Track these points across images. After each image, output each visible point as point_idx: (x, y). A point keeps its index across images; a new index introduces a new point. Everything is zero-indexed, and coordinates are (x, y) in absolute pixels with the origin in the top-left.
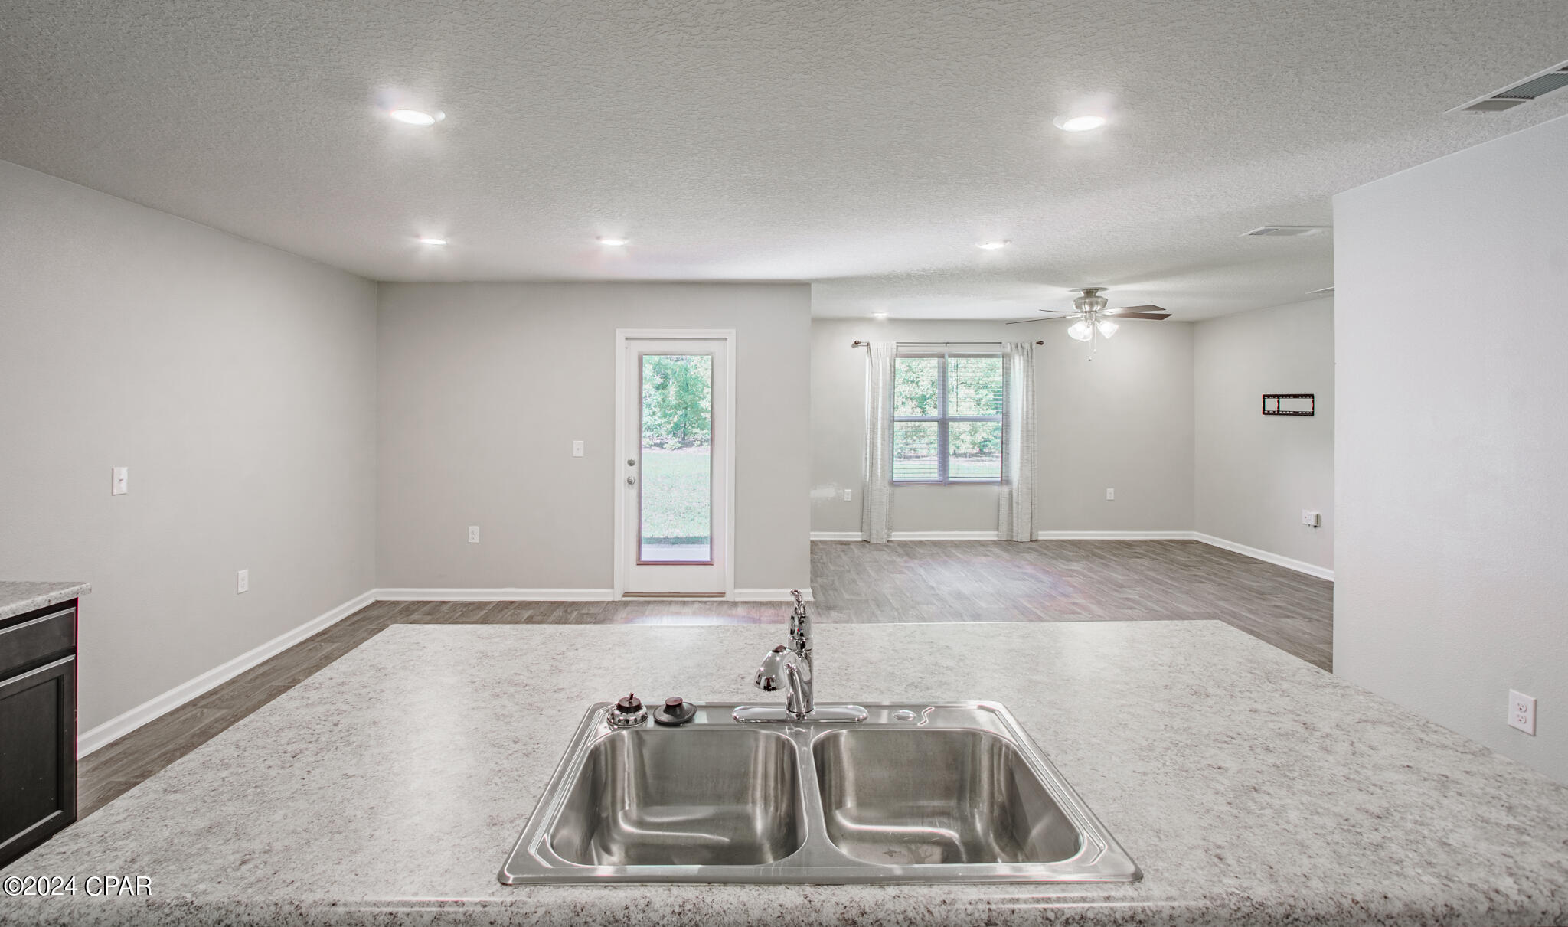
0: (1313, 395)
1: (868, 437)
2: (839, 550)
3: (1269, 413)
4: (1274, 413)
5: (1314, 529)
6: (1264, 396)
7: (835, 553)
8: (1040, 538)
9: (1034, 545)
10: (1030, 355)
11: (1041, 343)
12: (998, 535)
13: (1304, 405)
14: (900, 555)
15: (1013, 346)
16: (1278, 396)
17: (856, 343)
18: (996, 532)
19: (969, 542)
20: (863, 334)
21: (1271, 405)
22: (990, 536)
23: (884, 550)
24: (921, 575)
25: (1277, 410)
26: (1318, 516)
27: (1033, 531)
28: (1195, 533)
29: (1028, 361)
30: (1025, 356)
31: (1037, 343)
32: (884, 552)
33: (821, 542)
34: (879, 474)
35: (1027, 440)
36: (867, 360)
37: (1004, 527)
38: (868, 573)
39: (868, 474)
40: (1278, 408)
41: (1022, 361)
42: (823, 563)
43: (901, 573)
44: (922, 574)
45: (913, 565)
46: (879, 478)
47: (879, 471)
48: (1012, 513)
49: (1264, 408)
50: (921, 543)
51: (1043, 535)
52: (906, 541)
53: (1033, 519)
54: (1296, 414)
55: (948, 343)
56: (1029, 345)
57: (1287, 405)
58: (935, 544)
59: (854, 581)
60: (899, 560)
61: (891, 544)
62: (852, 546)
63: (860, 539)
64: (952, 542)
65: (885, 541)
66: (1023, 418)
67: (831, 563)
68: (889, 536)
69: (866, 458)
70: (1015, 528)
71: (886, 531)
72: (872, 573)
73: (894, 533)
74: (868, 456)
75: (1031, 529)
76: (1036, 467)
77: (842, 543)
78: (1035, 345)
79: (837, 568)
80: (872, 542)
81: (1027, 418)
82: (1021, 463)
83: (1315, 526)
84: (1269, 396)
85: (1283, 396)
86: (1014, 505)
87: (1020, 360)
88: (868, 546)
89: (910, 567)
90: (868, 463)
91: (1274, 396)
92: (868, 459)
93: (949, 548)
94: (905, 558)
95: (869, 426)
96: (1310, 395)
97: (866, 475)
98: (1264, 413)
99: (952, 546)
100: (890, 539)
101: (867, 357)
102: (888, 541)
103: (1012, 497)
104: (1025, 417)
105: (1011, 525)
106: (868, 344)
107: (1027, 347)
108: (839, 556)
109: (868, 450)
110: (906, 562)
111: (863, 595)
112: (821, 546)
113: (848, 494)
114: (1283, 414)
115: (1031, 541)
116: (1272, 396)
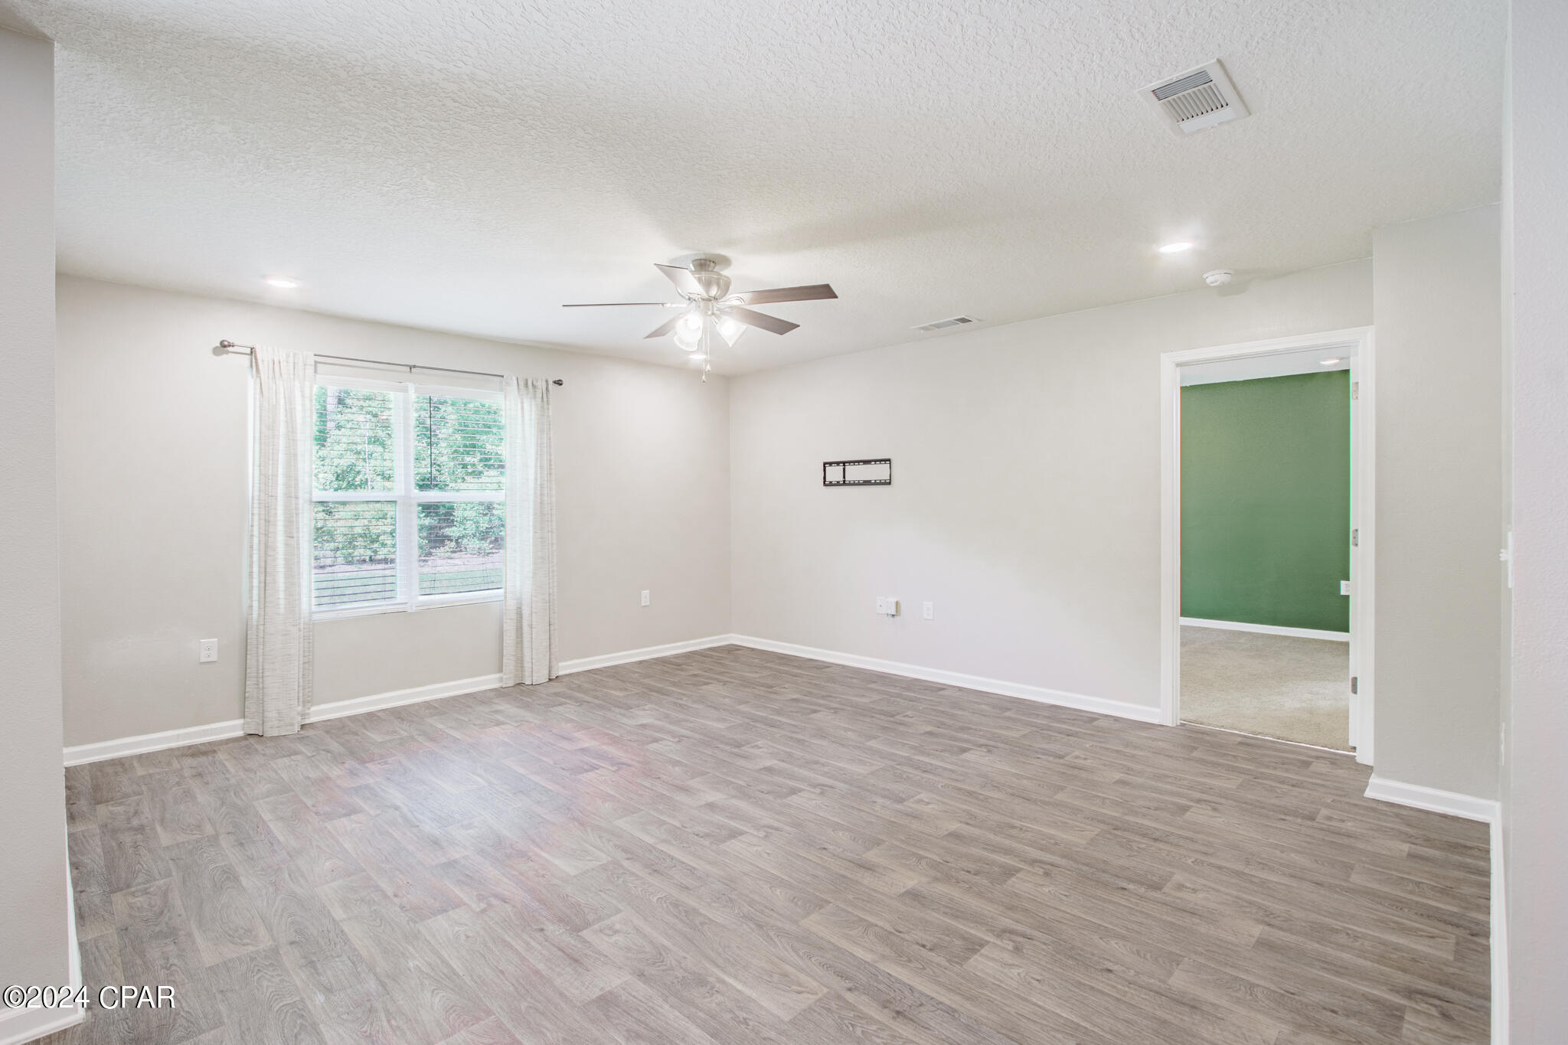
0: (889, 460)
1: (256, 533)
2: (187, 773)
3: (831, 484)
4: (838, 484)
5: (891, 618)
6: (825, 464)
7: (178, 784)
8: (561, 673)
9: (556, 687)
10: (545, 399)
11: (559, 383)
12: (501, 680)
13: (879, 472)
14: (337, 760)
15: (522, 384)
16: (844, 463)
17: (224, 345)
18: (498, 675)
19: (455, 698)
20: (240, 329)
21: (834, 474)
22: (488, 682)
23: (296, 753)
24: (397, 808)
25: (842, 479)
26: (897, 603)
27: (553, 664)
28: (733, 635)
29: (542, 407)
30: (539, 400)
31: (555, 382)
32: (299, 757)
33: (140, 757)
34: (282, 602)
35: (542, 529)
36: (251, 383)
37: (509, 663)
38: (269, 832)
39: (255, 604)
40: (844, 477)
41: (534, 408)
42: (141, 829)
43: (352, 811)
44: (399, 803)
45: (371, 781)
46: (282, 611)
47: (282, 595)
48: (522, 642)
49: (825, 478)
50: (370, 716)
51: (565, 668)
52: (340, 720)
53: (552, 646)
54: (867, 483)
55: (414, 367)
56: (544, 383)
57: (854, 473)
58: (399, 714)
59: (230, 876)
60: (335, 772)
61: (310, 733)
62: (221, 756)
63: (240, 733)
64: (427, 705)
65: (297, 728)
66: (535, 493)
67: (162, 821)
68: (303, 715)
69: (251, 574)
70: (527, 665)
71: (300, 708)
72: (277, 829)
73: (313, 709)
74: (255, 569)
75: (550, 662)
76: (555, 568)
77: (195, 752)
78: (552, 386)
79: (181, 838)
80: (267, 735)
81: (542, 495)
82: (535, 564)
83: (893, 615)
84: (831, 464)
85: (849, 462)
86: (526, 629)
87: (531, 405)
88: (259, 747)
89: (367, 787)
90: (256, 582)
91: (838, 463)
92: (255, 575)
93: (429, 720)
94: (350, 763)
95: (256, 511)
96: (885, 460)
97: (251, 607)
98: (825, 484)
99: (431, 715)
100: (307, 721)
101: (249, 377)
102: (303, 726)
103: (521, 617)
104: (539, 492)
105: (520, 661)
106: (252, 351)
107: (541, 385)
108: (188, 794)
109: (255, 558)
110: (352, 773)
111: (262, 931)
112: (140, 771)
113: (208, 648)
114: (850, 484)
115: (550, 680)
116: (835, 463)
